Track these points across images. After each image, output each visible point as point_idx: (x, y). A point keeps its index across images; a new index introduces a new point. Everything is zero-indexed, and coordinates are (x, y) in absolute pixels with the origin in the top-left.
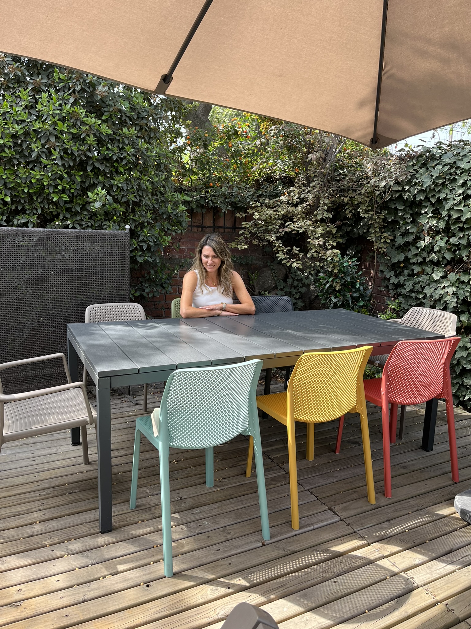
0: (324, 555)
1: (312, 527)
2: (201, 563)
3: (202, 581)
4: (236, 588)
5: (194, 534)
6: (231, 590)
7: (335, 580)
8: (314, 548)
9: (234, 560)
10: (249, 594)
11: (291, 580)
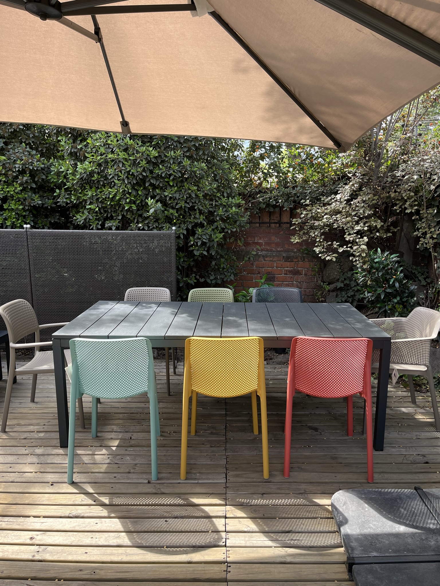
0: (181, 502)
1: (197, 482)
2: (96, 481)
3: (84, 492)
4: (98, 503)
5: (113, 463)
6: (94, 503)
7: (167, 520)
8: (179, 495)
9: (118, 486)
10: (102, 509)
11: (138, 510)
